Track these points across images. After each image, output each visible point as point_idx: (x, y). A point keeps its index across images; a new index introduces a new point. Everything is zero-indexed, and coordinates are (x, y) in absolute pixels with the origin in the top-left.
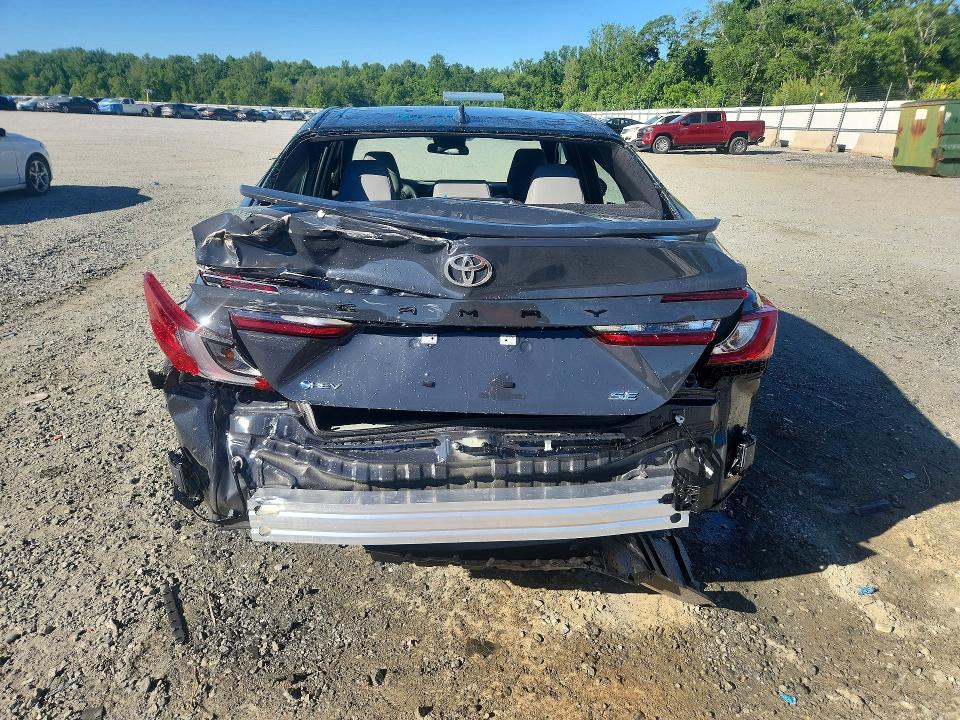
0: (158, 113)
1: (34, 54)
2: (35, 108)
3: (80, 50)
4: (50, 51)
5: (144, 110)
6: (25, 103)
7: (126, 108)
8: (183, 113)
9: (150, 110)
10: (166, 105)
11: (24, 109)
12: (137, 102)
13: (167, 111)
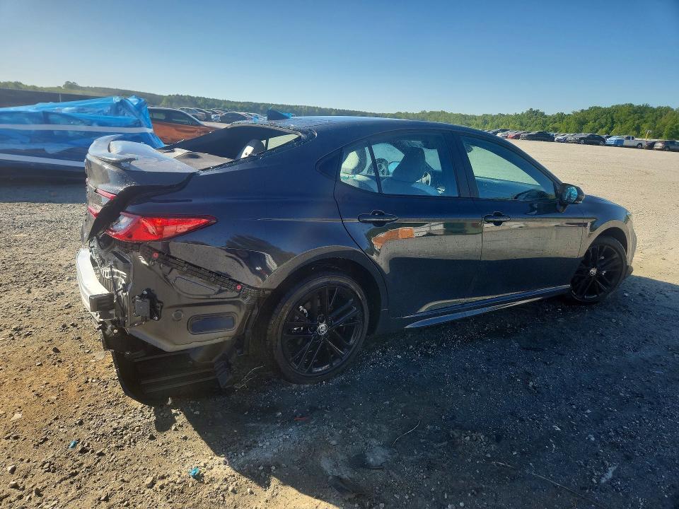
0: (651, 146)
1: (600, 108)
2: (565, 141)
3: (631, 105)
4: (610, 106)
5: (641, 144)
6: (560, 138)
7: (626, 142)
8: (671, 147)
9: (645, 144)
10: (660, 142)
11: (559, 141)
12: (636, 139)
13: (659, 145)
